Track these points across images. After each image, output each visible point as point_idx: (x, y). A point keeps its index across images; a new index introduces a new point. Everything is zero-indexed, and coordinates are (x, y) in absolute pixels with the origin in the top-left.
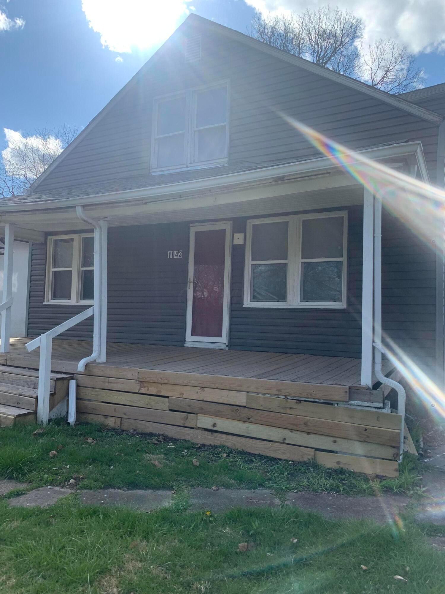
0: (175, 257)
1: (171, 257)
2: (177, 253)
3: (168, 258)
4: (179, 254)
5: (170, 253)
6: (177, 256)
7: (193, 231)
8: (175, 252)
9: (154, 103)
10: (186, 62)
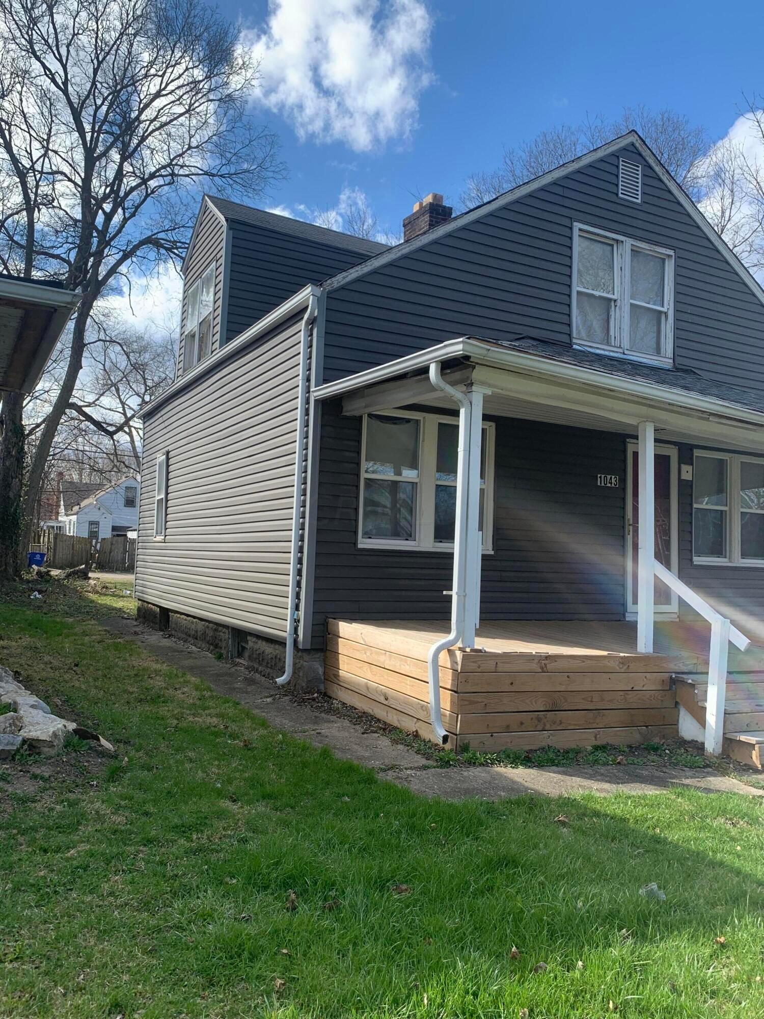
0: (609, 485)
1: (602, 484)
2: (611, 478)
3: (599, 484)
4: (614, 481)
5: (600, 477)
6: (611, 483)
7: (631, 450)
9: (576, 233)
10: (621, 195)
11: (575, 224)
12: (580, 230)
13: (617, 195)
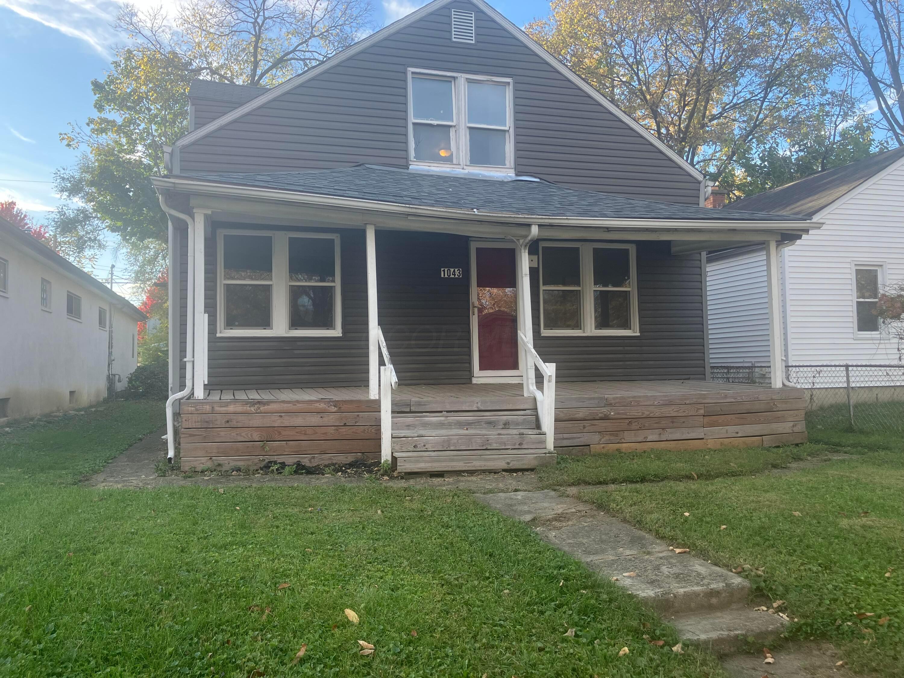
0: (452, 276)
1: (446, 276)
2: (454, 271)
3: (442, 276)
4: (457, 272)
5: (444, 271)
6: (455, 275)
7: (473, 246)
8: (452, 270)
9: (409, 76)
10: (454, 40)
11: (409, 69)
12: (413, 73)
13: (450, 39)
